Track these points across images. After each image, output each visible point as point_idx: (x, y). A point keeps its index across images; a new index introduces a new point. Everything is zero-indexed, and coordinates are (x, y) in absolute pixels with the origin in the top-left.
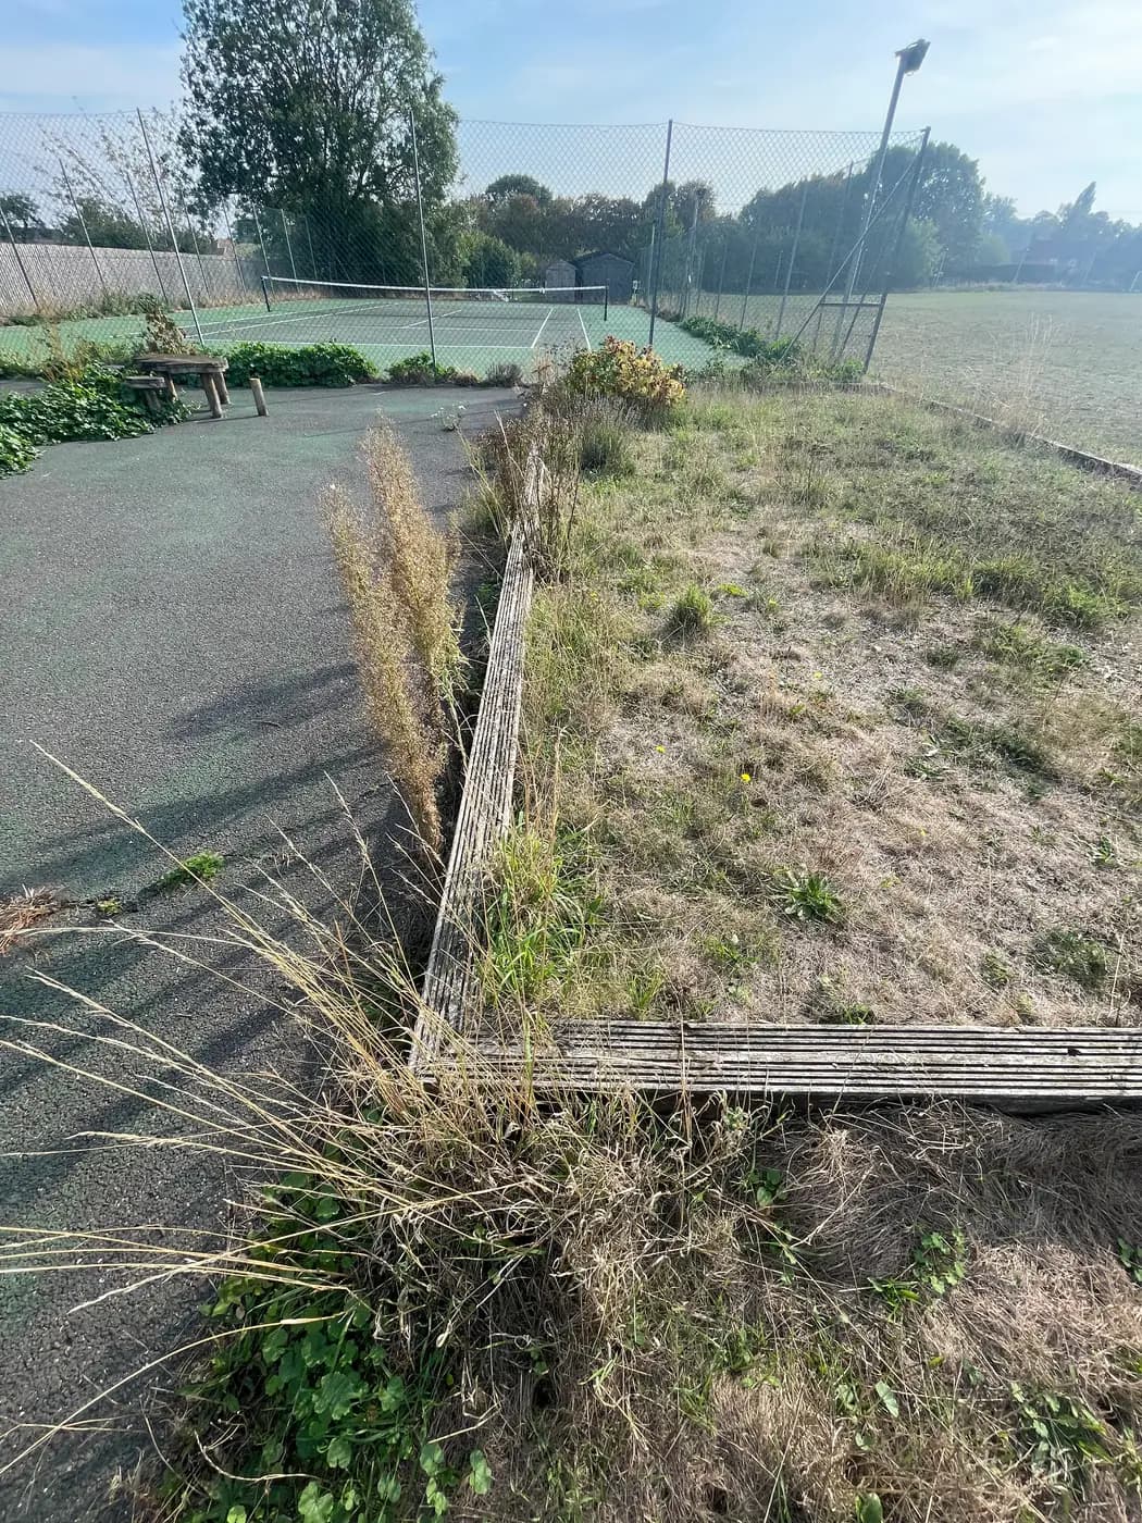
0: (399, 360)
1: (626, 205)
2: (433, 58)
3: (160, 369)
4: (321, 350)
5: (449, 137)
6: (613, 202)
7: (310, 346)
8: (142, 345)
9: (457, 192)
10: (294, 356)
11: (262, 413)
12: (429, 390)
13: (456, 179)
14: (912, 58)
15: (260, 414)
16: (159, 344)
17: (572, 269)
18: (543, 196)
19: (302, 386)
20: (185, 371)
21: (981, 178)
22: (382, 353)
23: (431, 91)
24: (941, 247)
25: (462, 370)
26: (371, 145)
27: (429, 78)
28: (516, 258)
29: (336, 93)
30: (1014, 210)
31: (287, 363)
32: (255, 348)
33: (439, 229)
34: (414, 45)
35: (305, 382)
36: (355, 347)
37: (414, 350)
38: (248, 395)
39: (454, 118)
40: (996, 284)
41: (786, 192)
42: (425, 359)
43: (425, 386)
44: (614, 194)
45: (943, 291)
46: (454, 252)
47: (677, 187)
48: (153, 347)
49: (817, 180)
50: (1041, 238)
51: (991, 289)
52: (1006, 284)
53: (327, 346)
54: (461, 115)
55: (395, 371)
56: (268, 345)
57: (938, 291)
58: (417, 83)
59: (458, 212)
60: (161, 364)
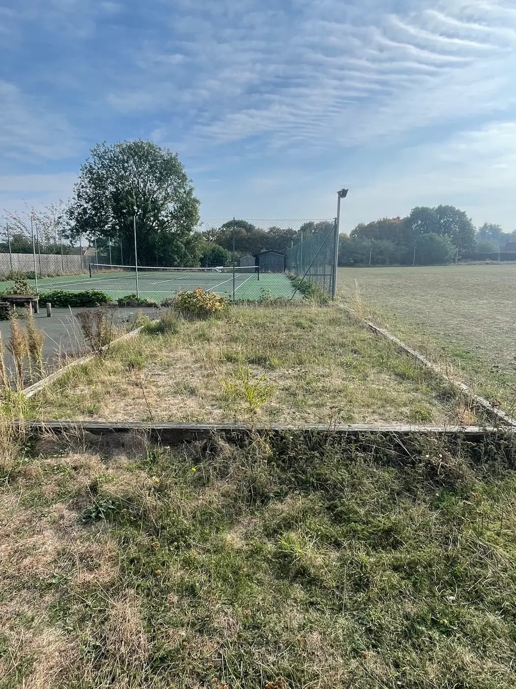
0: (122, 297)
1: (290, 231)
2: (191, 182)
3: (10, 300)
4: (88, 293)
5: (196, 209)
6: (283, 230)
7: (83, 291)
8: (10, 292)
9: (199, 228)
10: (75, 296)
11: (49, 315)
12: (134, 308)
13: (198, 224)
14: (343, 193)
15: (48, 316)
16: (18, 291)
17: (254, 259)
18: (249, 228)
19: (77, 306)
20: (19, 300)
21: (469, 218)
22: (115, 293)
23: (189, 193)
24: (455, 246)
25: (150, 300)
26: (158, 213)
27: (188, 189)
28: (229, 254)
29: (144, 195)
30: (501, 229)
31: (71, 298)
32: (59, 293)
33: (188, 243)
34: (184, 178)
35: (78, 305)
36: (103, 291)
37: (129, 293)
38: (45, 310)
39: (198, 202)
40: (489, 262)
41: (371, 225)
42: (134, 296)
43: (133, 306)
44: (283, 227)
45: (462, 265)
46: (195, 252)
47: (315, 224)
48: (15, 293)
49: (385, 221)
50: (510, 241)
51: (487, 264)
52: (494, 262)
53: (91, 291)
54: (201, 201)
55: (120, 301)
56: (64, 291)
57: (459, 265)
58: (182, 191)
59: (198, 236)
60: (10, 298)
